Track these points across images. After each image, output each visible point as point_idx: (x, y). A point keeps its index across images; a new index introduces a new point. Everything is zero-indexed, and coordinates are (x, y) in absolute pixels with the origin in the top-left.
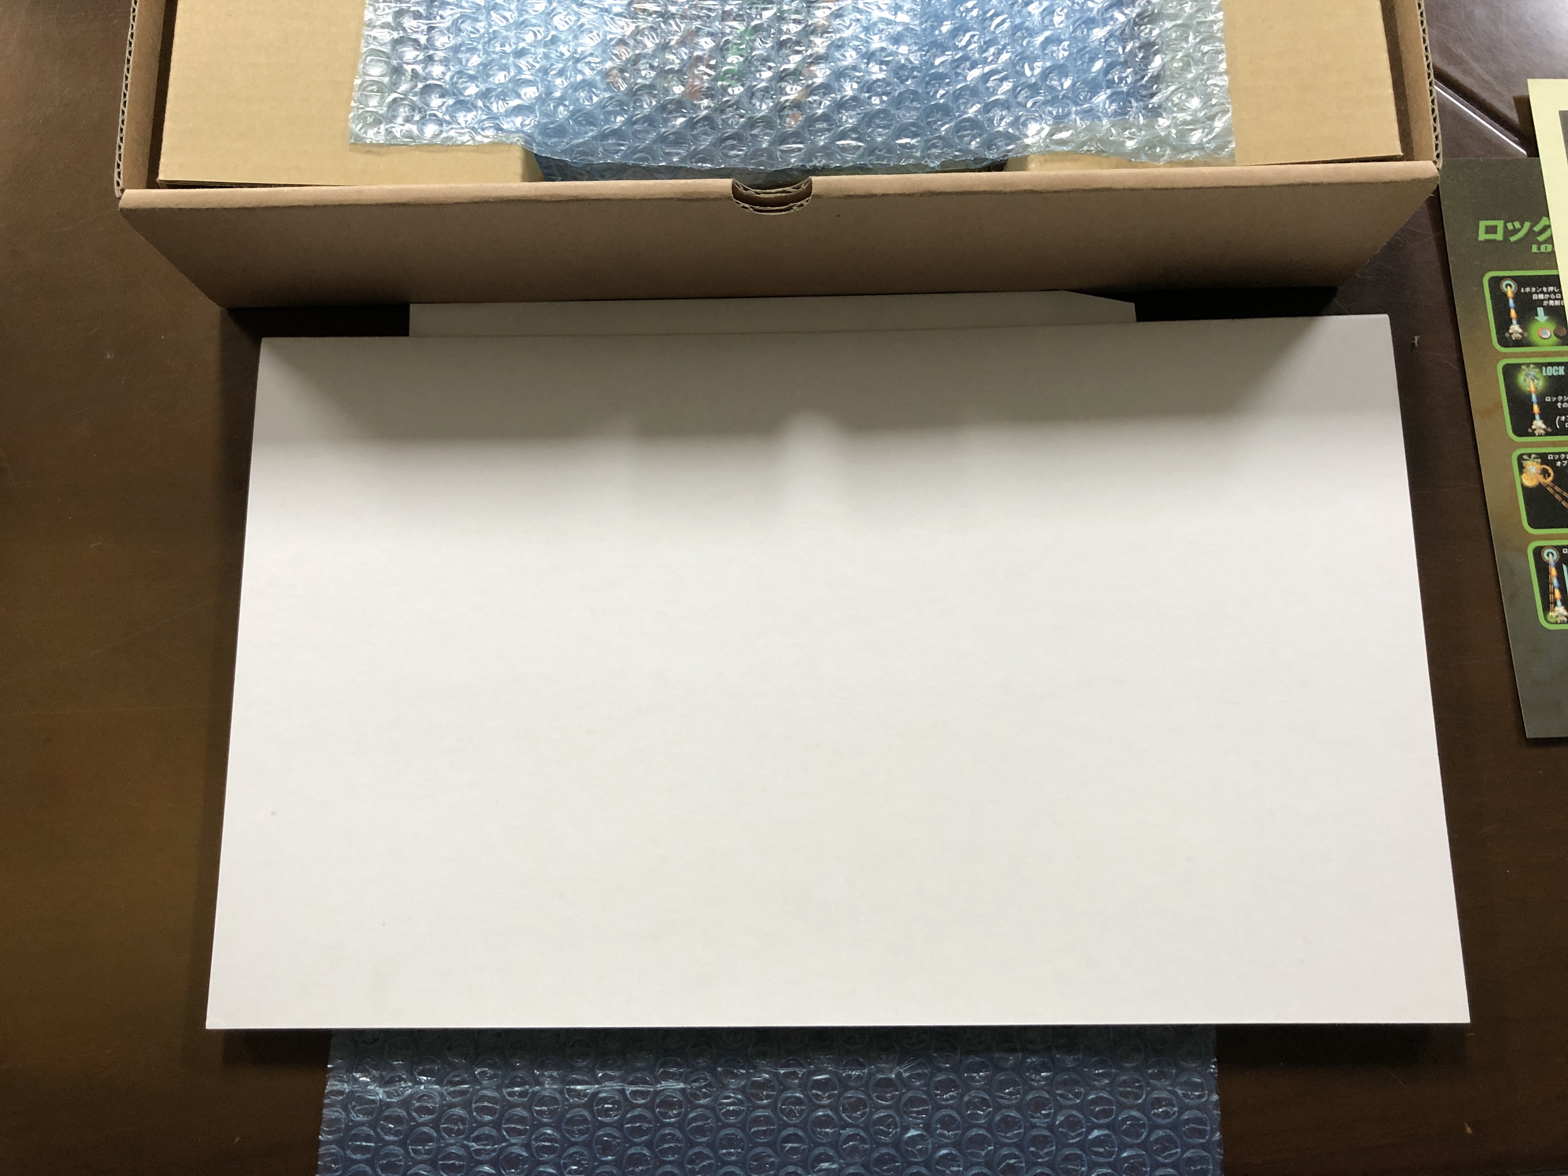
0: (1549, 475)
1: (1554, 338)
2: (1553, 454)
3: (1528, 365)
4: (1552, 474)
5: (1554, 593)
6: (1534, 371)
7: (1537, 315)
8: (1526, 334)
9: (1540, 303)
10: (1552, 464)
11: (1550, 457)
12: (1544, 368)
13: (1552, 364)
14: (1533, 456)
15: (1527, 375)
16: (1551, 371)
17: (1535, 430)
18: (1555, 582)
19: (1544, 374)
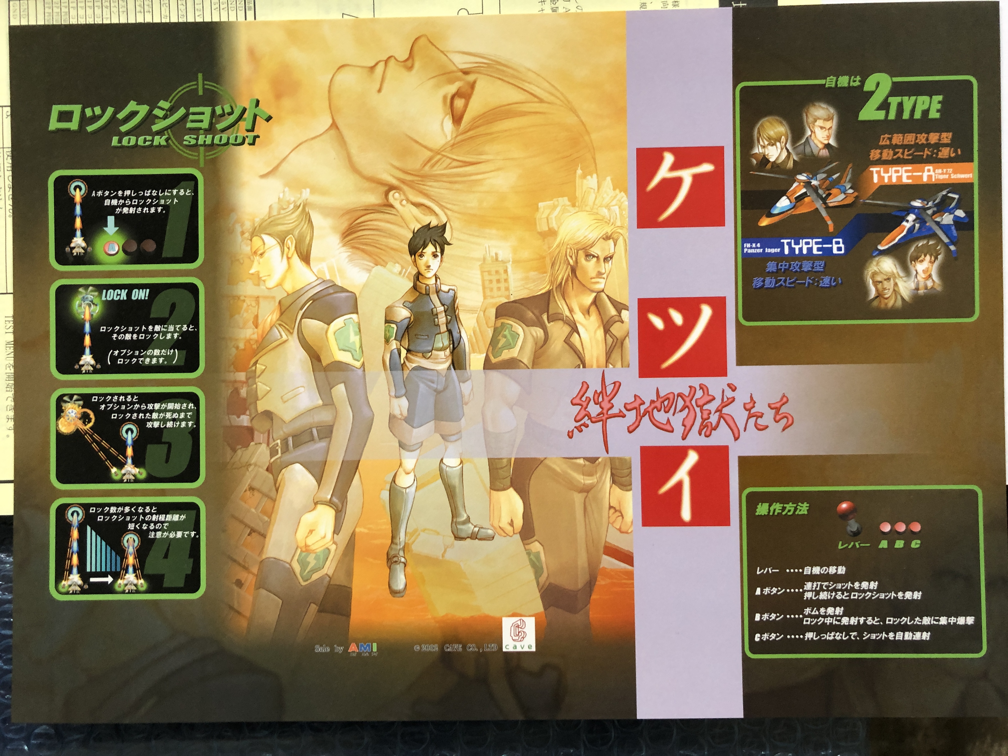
0: (90, 421)
1: (121, 254)
2: (99, 395)
3: (86, 287)
4: (93, 420)
5: (71, 559)
6: (91, 295)
7: (106, 226)
8: (89, 249)
9: (111, 210)
10: (94, 407)
11: (95, 399)
12: (104, 291)
13: (114, 287)
14: (75, 397)
15: (84, 299)
16: (112, 295)
17: (83, 365)
18: (75, 546)
19: (104, 298)
